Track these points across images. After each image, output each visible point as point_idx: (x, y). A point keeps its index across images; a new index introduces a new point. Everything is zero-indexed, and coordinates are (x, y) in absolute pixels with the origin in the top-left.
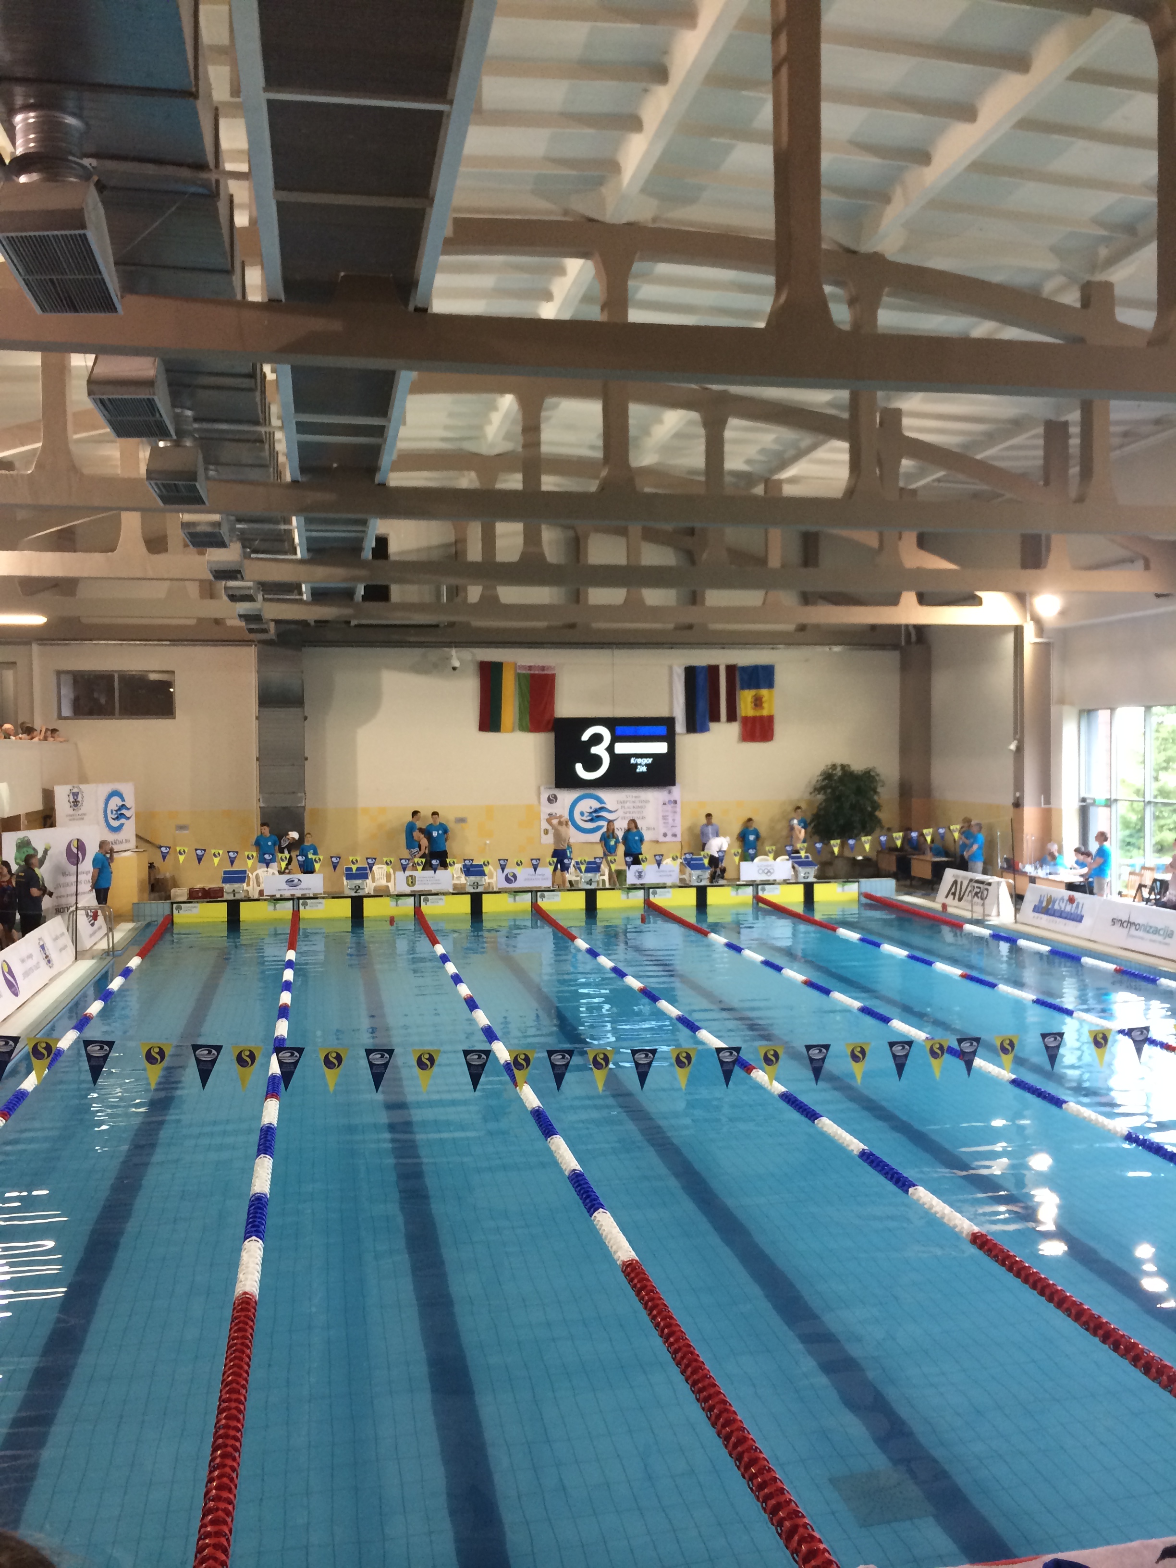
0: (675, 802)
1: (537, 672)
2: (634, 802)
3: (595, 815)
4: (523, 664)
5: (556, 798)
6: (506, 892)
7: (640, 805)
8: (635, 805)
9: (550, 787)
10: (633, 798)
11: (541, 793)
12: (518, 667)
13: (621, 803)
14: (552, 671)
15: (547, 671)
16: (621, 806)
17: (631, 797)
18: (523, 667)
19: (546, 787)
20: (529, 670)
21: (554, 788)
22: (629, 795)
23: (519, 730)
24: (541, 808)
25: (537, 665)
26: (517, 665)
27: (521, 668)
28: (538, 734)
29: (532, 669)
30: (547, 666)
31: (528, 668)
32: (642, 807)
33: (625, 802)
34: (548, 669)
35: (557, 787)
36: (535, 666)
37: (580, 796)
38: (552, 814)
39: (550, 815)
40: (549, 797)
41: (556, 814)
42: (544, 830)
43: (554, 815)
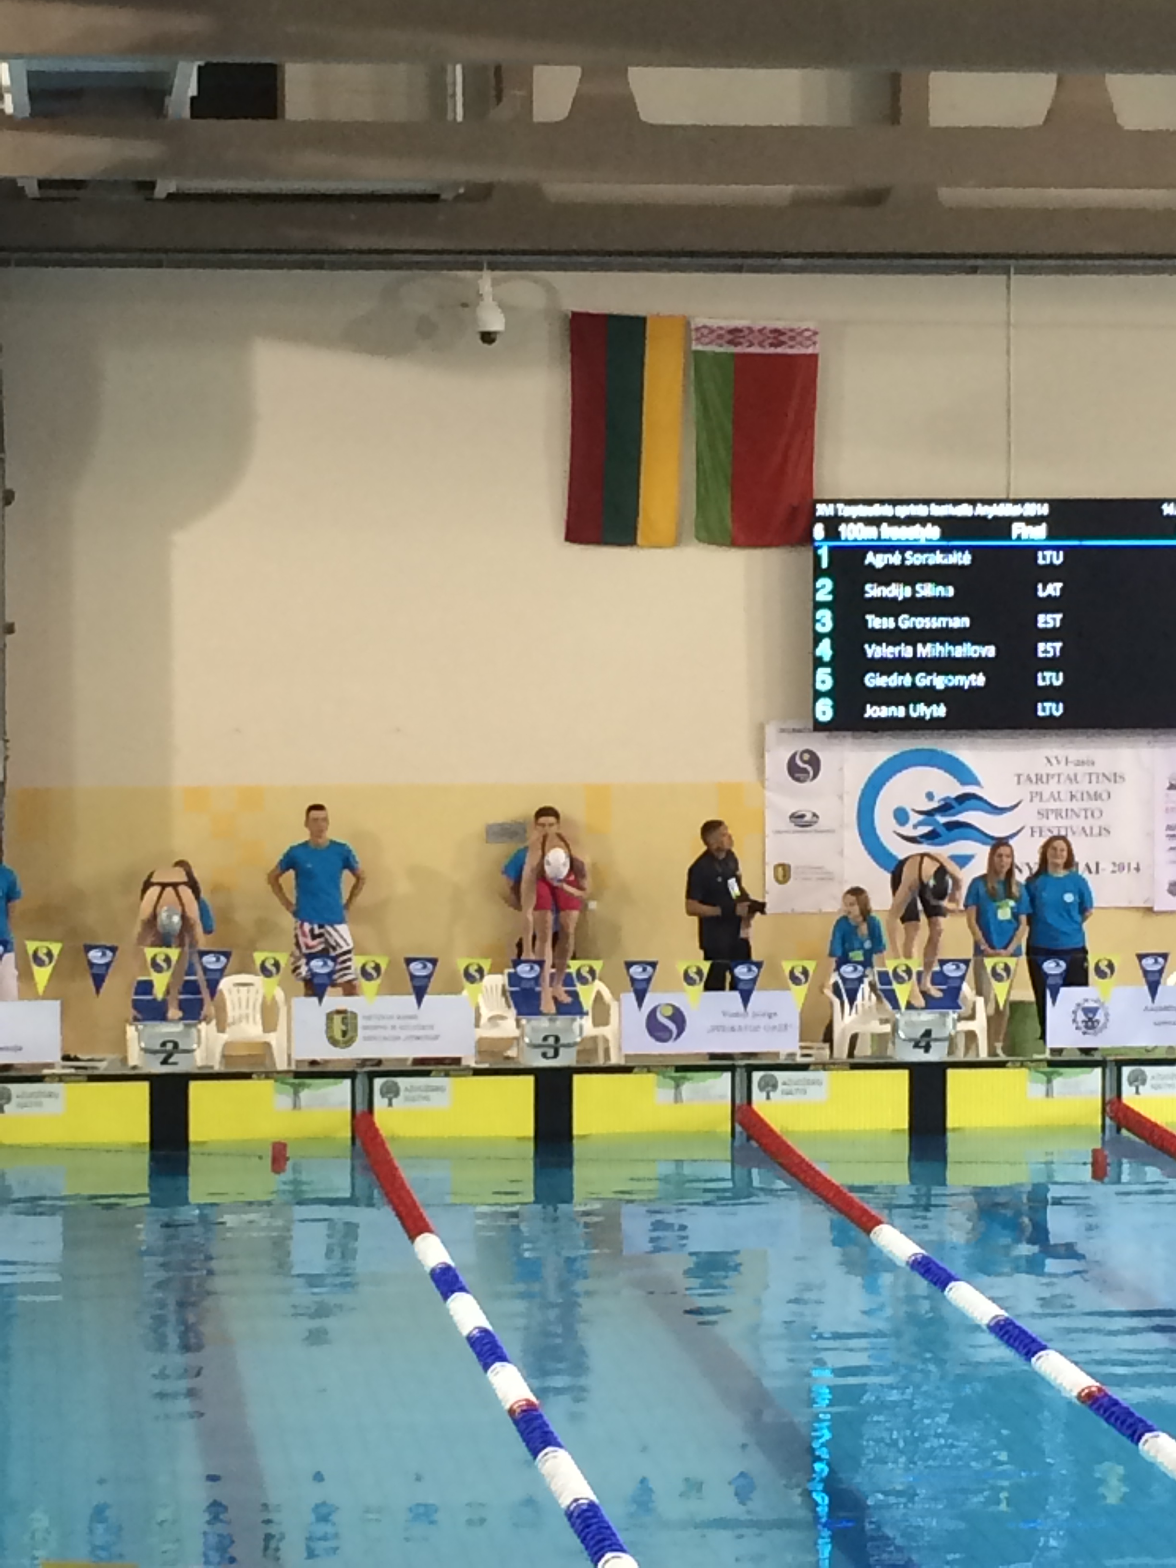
1: (756, 350)
2: (1073, 779)
3: (942, 819)
4: (714, 323)
5: (815, 762)
6: (649, 1069)
7: (1092, 788)
8: (1074, 788)
9: (797, 727)
10: (1071, 765)
11: (766, 748)
12: (694, 335)
13: (1028, 782)
14: (807, 347)
15: (792, 347)
16: (1031, 793)
17: (1063, 762)
18: (712, 331)
19: (784, 727)
20: (730, 342)
21: (809, 731)
22: (1056, 758)
23: (696, 541)
24: (768, 794)
25: (757, 326)
26: (693, 326)
27: (703, 335)
28: (759, 555)
29: (741, 340)
30: (792, 330)
31: (729, 337)
32: (1100, 795)
33: (1044, 779)
34: (792, 338)
35: (819, 727)
36: (751, 331)
37: (895, 756)
38: (803, 816)
39: (797, 818)
40: (792, 759)
41: (815, 815)
42: (776, 867)
43: (808, 817)
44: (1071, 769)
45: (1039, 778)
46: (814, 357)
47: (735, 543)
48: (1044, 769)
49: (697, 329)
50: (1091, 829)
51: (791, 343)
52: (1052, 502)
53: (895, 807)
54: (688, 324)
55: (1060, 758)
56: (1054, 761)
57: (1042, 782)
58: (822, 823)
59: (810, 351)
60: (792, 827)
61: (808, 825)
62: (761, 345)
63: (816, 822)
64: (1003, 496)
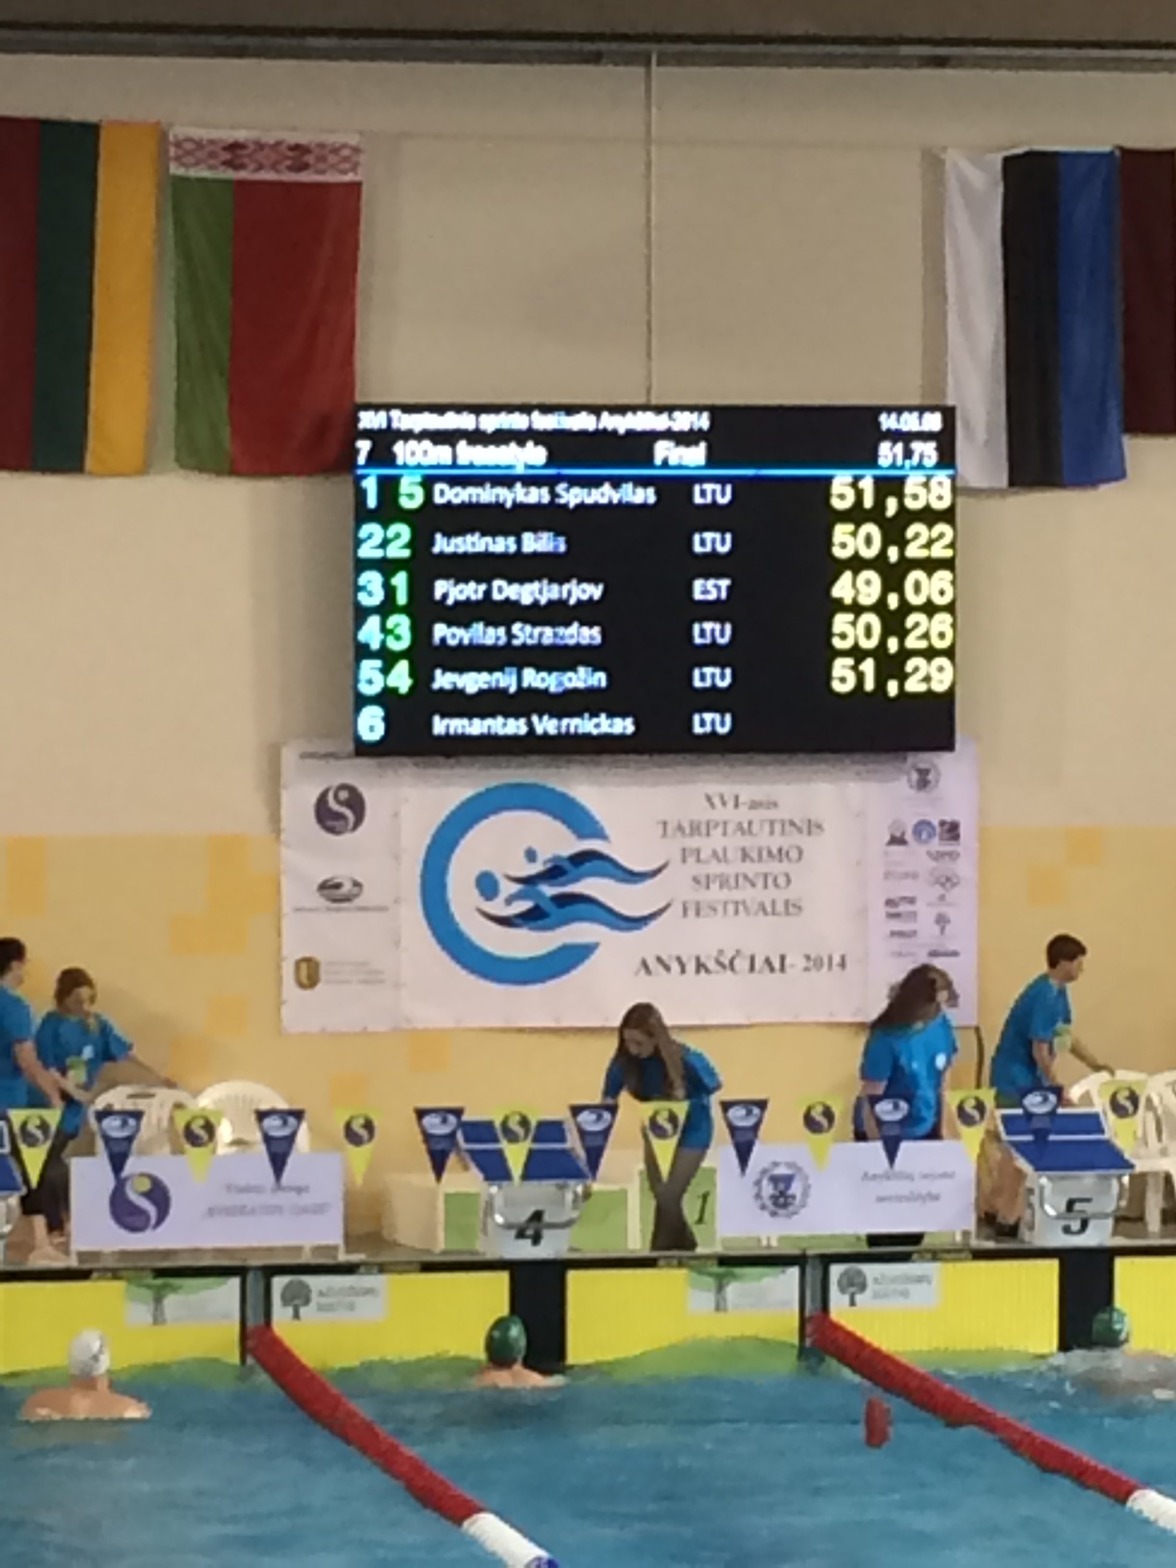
0: (952, 830)
1: (267, 176)
2: (745, 829)
4: (202, 134)
5: (356, 803)
6: (114, 1274)
7: (775, 842)
8: (746, 841)
9: (331, 749)
10: (743, 809)
11: (283, 780)
12: (172, 151)
13: (679, 834)
14: (345, 172)
15: (322, 172)
16: (684, 850)
17: (731, 804)
18: (199, 145)
19: (310, 749)
20: (229, 164)
21: (349, 757)
22: (722, 797)
23: (174, 465)
24: (285, 852)
25: (270, 138)
26: (171, 138)
27: (188, 153)
28: (268, 487)
29: (246, 160)
30: (322, 146)
31: (227, 156)
32: (787, 853)
33: (703, 829)
34: (322, 159)
35: (363, 749)
36: (260, 146)
37: (479, 796)
38: (338, 886)
39: (328, 888)
40: (322, 801)
41: (357, 884)
42: (298, 964)
43: (347, 887)
44: (744, 815)
45: (695, 829)
46: (356, 187)
47: (234, 471)
48: (703, 813)
49: (178, 144)
50: (774, 903)
51: (321, 166)
52: (715, 411)
53: (476, 872)
54: (164, 136)
55: (726, 798)
56: (717, 801)
57: (700, 834)
58: (366, 898)
59: (349, 177)
60: (323, 902)
61: (347, 899)
62: (274, 167)
63: (357, 896)
64: (641, 400)
